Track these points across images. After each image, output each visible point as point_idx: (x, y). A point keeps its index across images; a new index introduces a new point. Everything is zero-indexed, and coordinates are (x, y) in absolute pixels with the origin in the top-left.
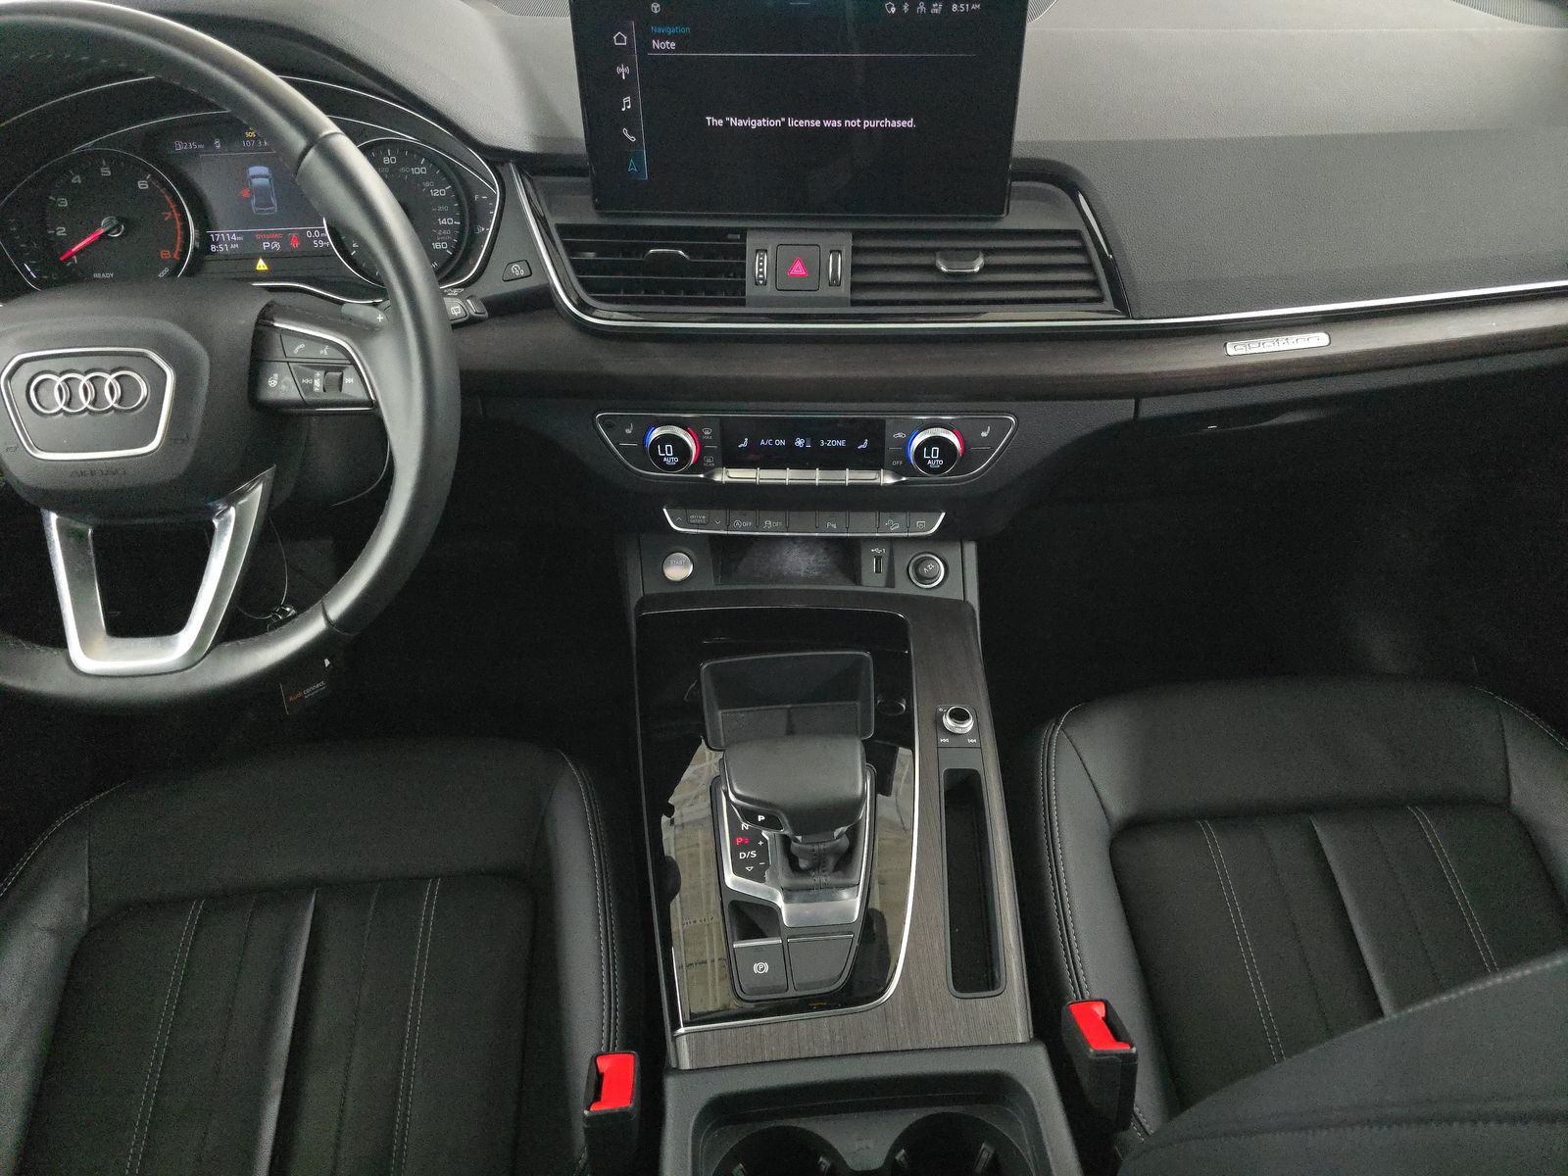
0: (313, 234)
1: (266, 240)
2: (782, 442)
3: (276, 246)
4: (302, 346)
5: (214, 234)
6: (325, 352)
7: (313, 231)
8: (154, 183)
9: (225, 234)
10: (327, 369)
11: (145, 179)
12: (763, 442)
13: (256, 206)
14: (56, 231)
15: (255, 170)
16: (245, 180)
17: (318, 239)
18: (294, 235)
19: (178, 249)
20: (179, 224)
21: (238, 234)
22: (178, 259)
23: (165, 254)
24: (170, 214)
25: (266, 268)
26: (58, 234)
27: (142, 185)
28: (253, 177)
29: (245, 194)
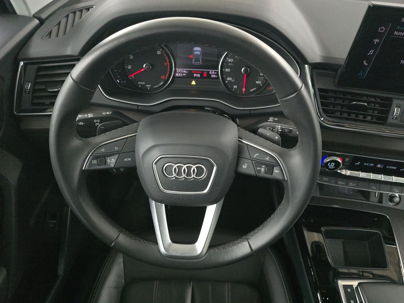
0: (212, 72)
1: (196, 73)
2: (372, 165)
3: (198, 76)
4: (258, 154)
5: (178, 70)
6: (267, 159)
7: (212, 71)
8: (163, 52)
9: (182, 70)
10: (267, 165)
11: (160, 50)
12: (365, 164)
13: (195, 61)
14: (128, 67)
15: (196, 49)
16: (192, 52)
17: (213, 74)
18: (205, 72)
19: (167, 76)
20: (169, 67)
21: (186, 71)
22: (167, 79)
23: (163, 77)
24: (166, 63)
25: (195, 84)
26: (128, 68)
27: (159, 53)
28: (195, 51)
29: (191, 56)
